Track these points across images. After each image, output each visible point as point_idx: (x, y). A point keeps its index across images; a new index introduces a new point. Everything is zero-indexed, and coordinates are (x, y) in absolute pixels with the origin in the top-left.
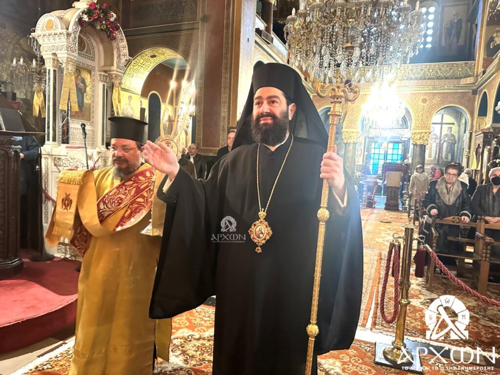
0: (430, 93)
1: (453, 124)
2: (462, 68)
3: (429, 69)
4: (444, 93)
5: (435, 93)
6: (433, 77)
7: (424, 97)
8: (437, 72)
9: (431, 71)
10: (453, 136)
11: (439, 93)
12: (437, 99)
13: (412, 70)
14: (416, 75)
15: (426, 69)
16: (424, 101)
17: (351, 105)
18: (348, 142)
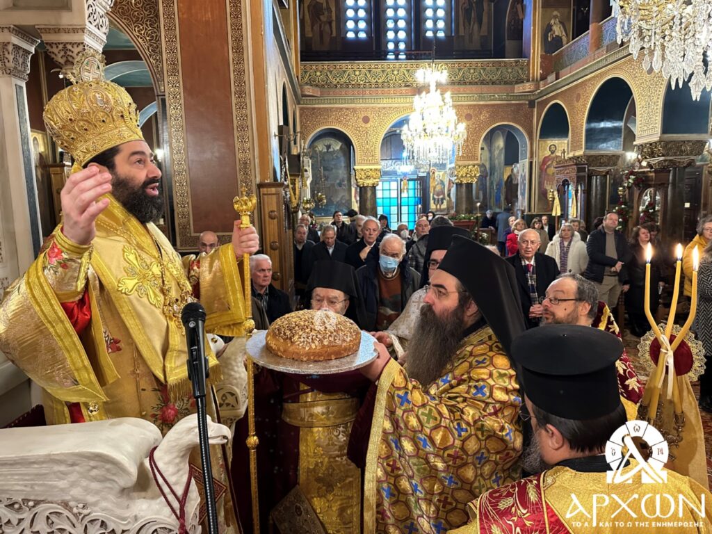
0: (475, 105)
2: (512, 69)
3: (469, 69)
5: (482, 105)
6: (476, 80)
7: (468, 112)
8: (480, 73)
9: (472, 71)
11: (487, 105)
14: (453, 78)
15: (466, 68)
16: (468, 117)
17: (364, 125)
18: (365, 185)
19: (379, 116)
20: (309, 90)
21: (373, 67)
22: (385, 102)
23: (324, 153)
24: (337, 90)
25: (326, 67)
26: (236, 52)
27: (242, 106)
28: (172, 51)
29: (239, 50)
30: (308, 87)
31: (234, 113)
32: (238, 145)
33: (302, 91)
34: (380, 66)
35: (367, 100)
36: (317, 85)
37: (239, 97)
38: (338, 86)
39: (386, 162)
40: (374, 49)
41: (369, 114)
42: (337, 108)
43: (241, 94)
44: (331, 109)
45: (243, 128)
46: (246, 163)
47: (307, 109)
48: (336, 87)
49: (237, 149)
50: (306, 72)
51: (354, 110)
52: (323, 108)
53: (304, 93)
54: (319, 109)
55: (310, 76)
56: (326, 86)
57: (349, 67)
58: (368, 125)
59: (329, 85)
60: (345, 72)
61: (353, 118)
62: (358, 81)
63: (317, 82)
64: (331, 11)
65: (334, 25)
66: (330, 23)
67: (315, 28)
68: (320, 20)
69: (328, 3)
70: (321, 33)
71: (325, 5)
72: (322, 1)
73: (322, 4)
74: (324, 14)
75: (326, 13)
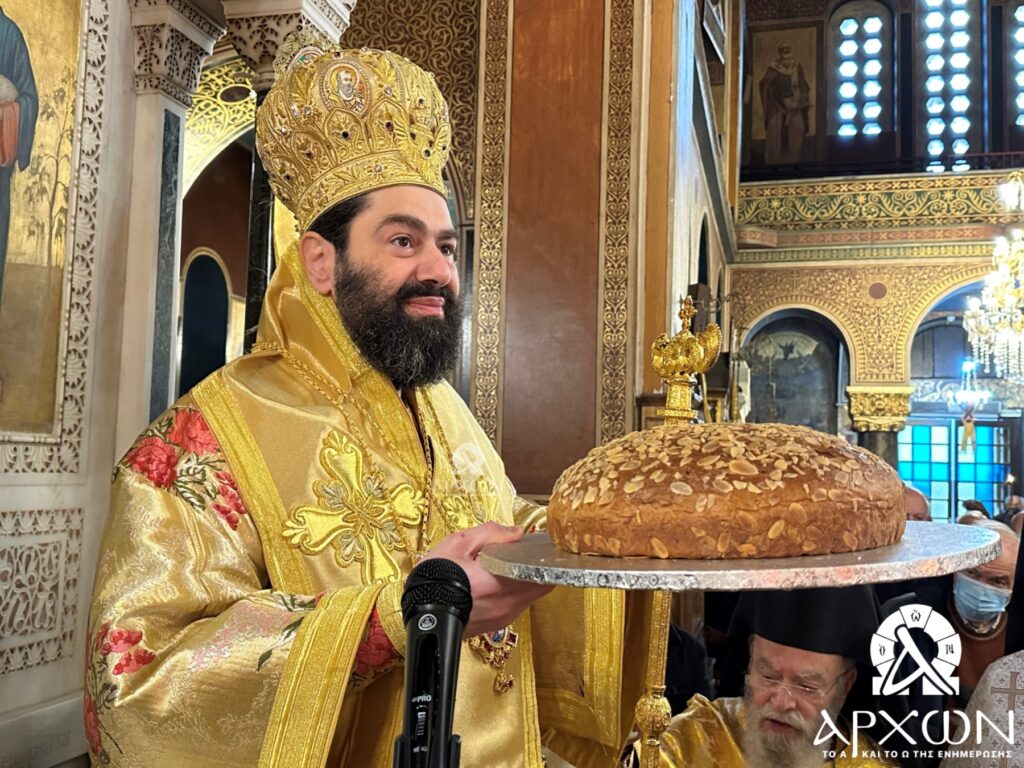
17: (872, 301)
18: (872, 429)
19: (909, 283)
20: (753, 235)
21: (896, 185)
22: (922, 254)
23: (779, 362)
24: (814, 233)
25: (792, 191)
26: (616, 136)
27: (618, 240)
28: (494, 140)
29: (622, 132)
30: (753, 228)
31: (602, 253)
32: (603, 316)
33: (739, 237)
34: (912, 185)
35: (882, 252)
36: (771, 226)
37: (614, 223)
38: (818, 227)
39: (922, 383)
40: (898, 154)
41: (884, 280)
42: (812, 270)
43: (619, 216)
44: (799, 271)
45: (616, 283)
46: (618, 353)
47: (748, 271)
48: (813, 227)
49: (600, 326)
50: (749, 203)
51: (852, 272)
52: (782, 269)
53: (743, 241)
54: (774, 270)
55: (757, 208)
56: (791, 228)
57: (844, 188)
58: (883, 302)
59: (798, 224)
60: (832, 198)
61: (847, 288)
62: (861, 215)
63: (772, 219)
64: (808, 89)
65: (812, 114)
66: (804, 111)
67: (772, 122)
68: (784, 106)
69: (801, 74)
70: (785, 128)
71: (795, 79)
72: (789, 72)
73: (789, 77)
74: (792, 95)
75: (797, 94)
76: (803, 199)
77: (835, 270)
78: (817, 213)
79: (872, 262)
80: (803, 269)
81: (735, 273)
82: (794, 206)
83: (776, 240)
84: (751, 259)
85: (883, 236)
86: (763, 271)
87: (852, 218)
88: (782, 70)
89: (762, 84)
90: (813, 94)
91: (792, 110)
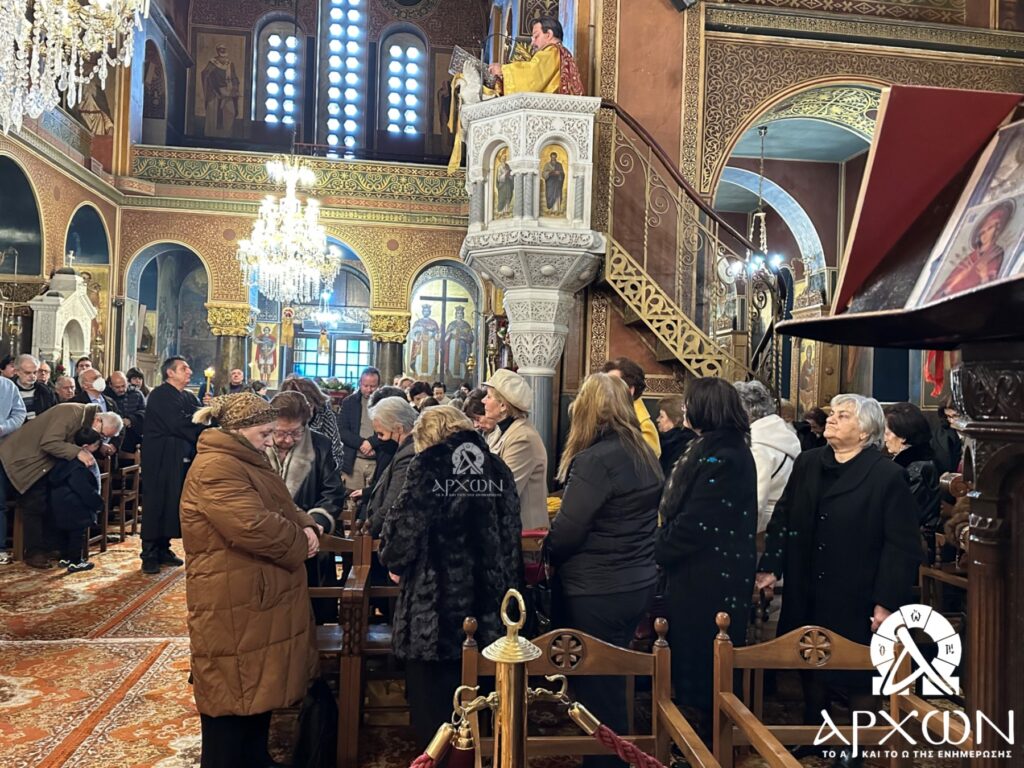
0: (403, 229)
1: (466, 300)
3: (399, 177)
4: (431, 231)
5: (413, 229)
7: (393, 237)
8: (416, 183)
9: (403, 180)
10: (467, 325)
11: (421, 231)
12: (418, 244)
13: (364, 175)
14: (374, 187)
15: (394, 175)
16: (393, 245)
17: (225, 242)
18: (223, 333)
21: (250, 160)
24: (189, 188)
25: (175, 154)
30: (132, 180)
34: (260, 161)
35: (231, 206)
38: (193, 183)
41: (234, 227)
42: (182, 215)
47: (134, 212)
48: (189, 183)
50: (142, 160)
51: (211, 219)
52: (161, 213)
55: (148, 165)
56: (173, 182)
57: (212, 157)
58: (233, 243)
59: (178, 180)
60: (204, 164)
61: (209, 230)
62: (223, 178)
63: (159, 174)
64: (238, 83)
65: (241, 102)
66: (235, 100)
67: (211, 104)
68: (220, 94)
69: (233, 71)
70: (220, 112)
71: (229, 73)
72: (224, 67)
73: (225, 71)
74: (226, 86)
75: (230, 85)
76: (182, 162)
77: (200, 216)
78: (193, 174)
79: (226, 213)
80: (176, 213)
81: (125, 213)
82: (176, 167)
83: (153, 190)
84: (135, 203)
85: (231, 195)
86: (146, 212)
87: (217, 180)
88: (219, 65)
89: (203, 73)
90: (242, 87)
91: (226, 97)
